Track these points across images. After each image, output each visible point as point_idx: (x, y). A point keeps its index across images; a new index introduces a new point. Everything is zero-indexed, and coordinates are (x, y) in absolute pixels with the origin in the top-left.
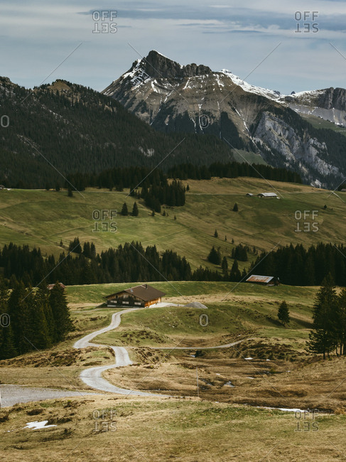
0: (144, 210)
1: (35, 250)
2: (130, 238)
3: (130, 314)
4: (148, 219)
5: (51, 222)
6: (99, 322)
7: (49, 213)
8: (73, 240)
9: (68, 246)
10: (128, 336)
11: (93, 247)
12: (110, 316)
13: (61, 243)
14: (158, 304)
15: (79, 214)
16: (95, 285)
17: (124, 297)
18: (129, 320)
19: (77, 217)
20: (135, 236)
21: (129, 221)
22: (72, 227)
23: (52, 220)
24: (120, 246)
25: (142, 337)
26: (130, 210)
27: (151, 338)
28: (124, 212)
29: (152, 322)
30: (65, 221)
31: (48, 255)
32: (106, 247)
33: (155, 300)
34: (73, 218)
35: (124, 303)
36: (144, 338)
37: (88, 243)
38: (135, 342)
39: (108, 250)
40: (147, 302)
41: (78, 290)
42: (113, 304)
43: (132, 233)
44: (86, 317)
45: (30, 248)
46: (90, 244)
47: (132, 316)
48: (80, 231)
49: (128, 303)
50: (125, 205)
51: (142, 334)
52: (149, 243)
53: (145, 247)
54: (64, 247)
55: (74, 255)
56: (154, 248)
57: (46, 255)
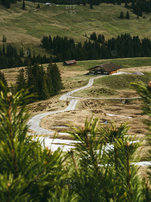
0: (133, 15)
1: (71, 39)
2: (124, 31)
3: (99, 79)
4: (135, 20)
5: (80, 23)
6: (82, 83)
7: (80, 18)
8: (92, 33)
9: (89, 37)
10: (93, 92)
11: (103, 37)
12: (88, 80)
13: (86, 35)
14: (117, 73)
15: (96, 18)
16: (94, 60)
17: (98, 69)
18: (98, 82)
19: (95, 20)
20: (128, 30)
21: (124, 22)
22: (92, 26)
23: (81, 22)
24: (119, 36)
25: (100, 92)
26: (125, 15)
27: (106, 92)
28: (121, 17)
29: (110, 83)
30: (89, 23)
31: (78, 42)
32: (111, 37)
33: (116, 71)
34: (93, 21)
35: (98, 72)
36: (101, 93)
37: (101, 35)
38: (96, 95)
39: (111, 38)
40: (111, 72)
41: (84, 64)
42: (92, 73)
43: (126, 29)
44: (76, 80)
45: (68, 38)
46: (102, 35)
47: (100, 80)
48: (96, 28)
49: (100, 72)
50: (122, 13)
51: (101, 91)
52: (135, 34)
53: (132, 36)
54: (87, 37)
55: (92, 42)
56: (137, 37)
57: (77, 42)
